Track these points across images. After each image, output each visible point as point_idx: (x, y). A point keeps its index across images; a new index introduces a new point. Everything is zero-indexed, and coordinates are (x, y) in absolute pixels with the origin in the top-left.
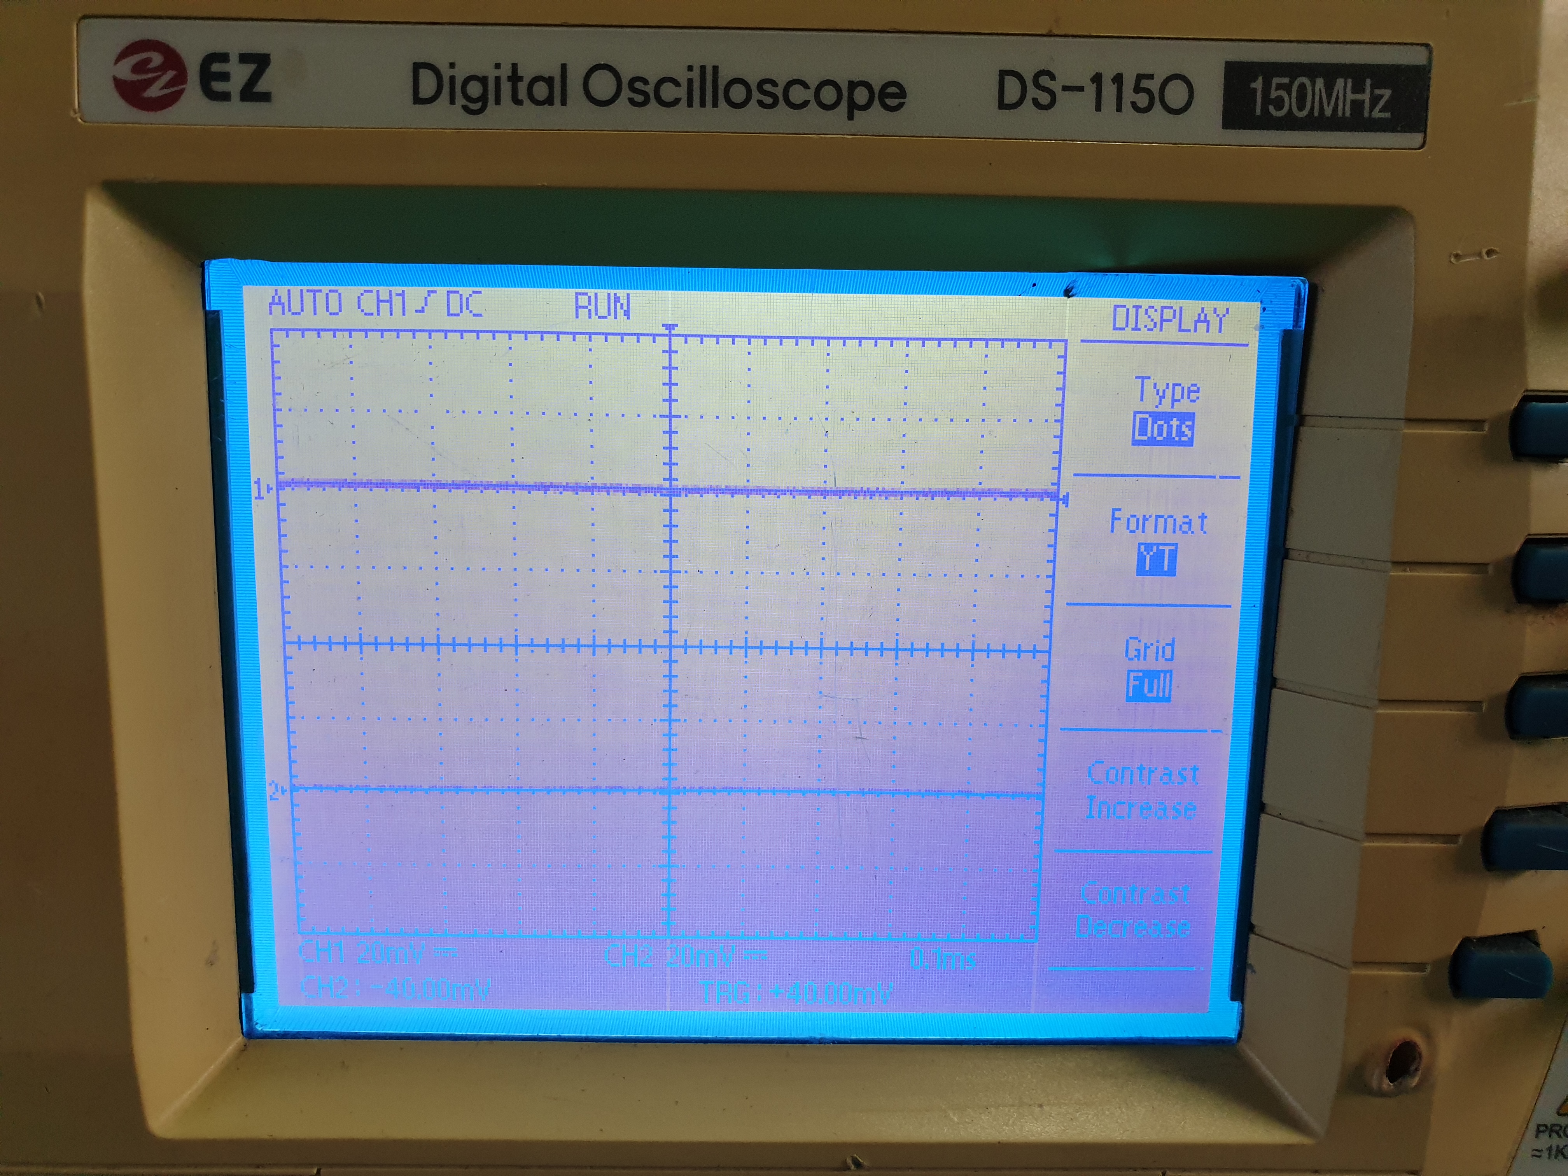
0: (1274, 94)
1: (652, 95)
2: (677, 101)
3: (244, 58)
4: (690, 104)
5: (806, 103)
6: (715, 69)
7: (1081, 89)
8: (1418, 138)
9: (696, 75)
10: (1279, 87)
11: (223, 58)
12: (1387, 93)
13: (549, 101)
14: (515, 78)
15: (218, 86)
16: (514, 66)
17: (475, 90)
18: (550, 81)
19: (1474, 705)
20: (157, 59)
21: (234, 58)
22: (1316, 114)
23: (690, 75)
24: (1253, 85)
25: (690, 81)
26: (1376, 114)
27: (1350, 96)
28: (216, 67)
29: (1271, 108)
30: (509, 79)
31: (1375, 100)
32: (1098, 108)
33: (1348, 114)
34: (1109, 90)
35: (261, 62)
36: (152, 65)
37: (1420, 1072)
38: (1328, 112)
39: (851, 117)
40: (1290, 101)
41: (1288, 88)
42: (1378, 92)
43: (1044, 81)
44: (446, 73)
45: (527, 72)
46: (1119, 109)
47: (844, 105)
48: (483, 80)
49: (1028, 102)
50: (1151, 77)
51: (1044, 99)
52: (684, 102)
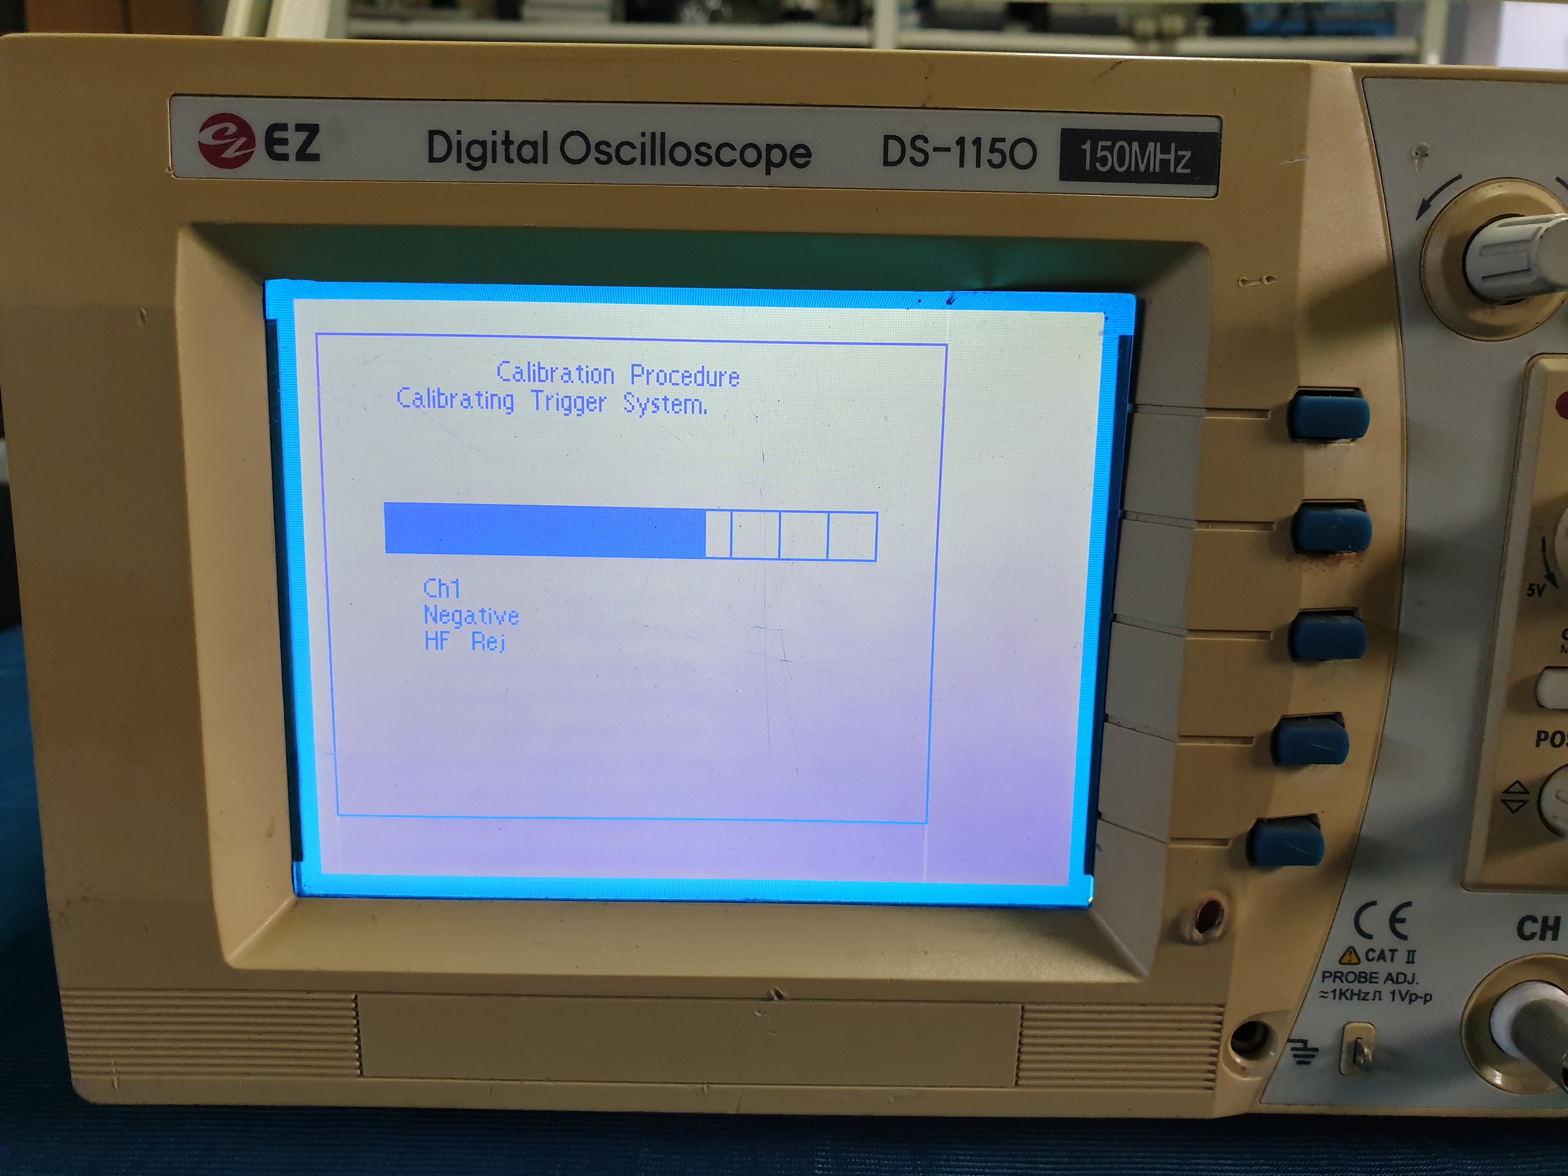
0: (1100, 154)
1: (614, 156)
2: (633, 160)
3: (299, 128)
4: (643, 162)
5: (733, 162)
6: (663, 134)
7: (948, 150)
8: (1212, 189)
9: (647, 140)
10: (1104, 148)
11: (284, 127)
12: (1188, 154)
13: (534, 160)
14: (507, 142)
15: (278, 149)
16: (507, 133)
17: (476, 151)
18: (534, 145)
19: (1264, 634)
20: (232, 128)
21: (291, 127)
22: (1133, 169)
23: (643, 139)
24: (1083, 147)
25: (643, 144)
26: (1179, 170)
27: (1159, 156)
28: (278, 135)
29: (1098, 165)
30: (503, 143)
31: (1178, 159)
32: (962, 165)
33: (1157, 170)
34: (970, 150)
35: (312, 130)
36: (229, 133)
37: (1222, 925)
38: (1142, 168)
39: (768, 172)
40: (1112, 160)
41: (1110, 149)
42: (1180, 153)
43: (919, 143)
44: (454, 139)
45: (516, 138)
46: (978, 165)
47: (763, 163)
48: (483, 144)
49: (907, 160)
50: (1003, 140)
51: (920, 158)
52: (639, 160)
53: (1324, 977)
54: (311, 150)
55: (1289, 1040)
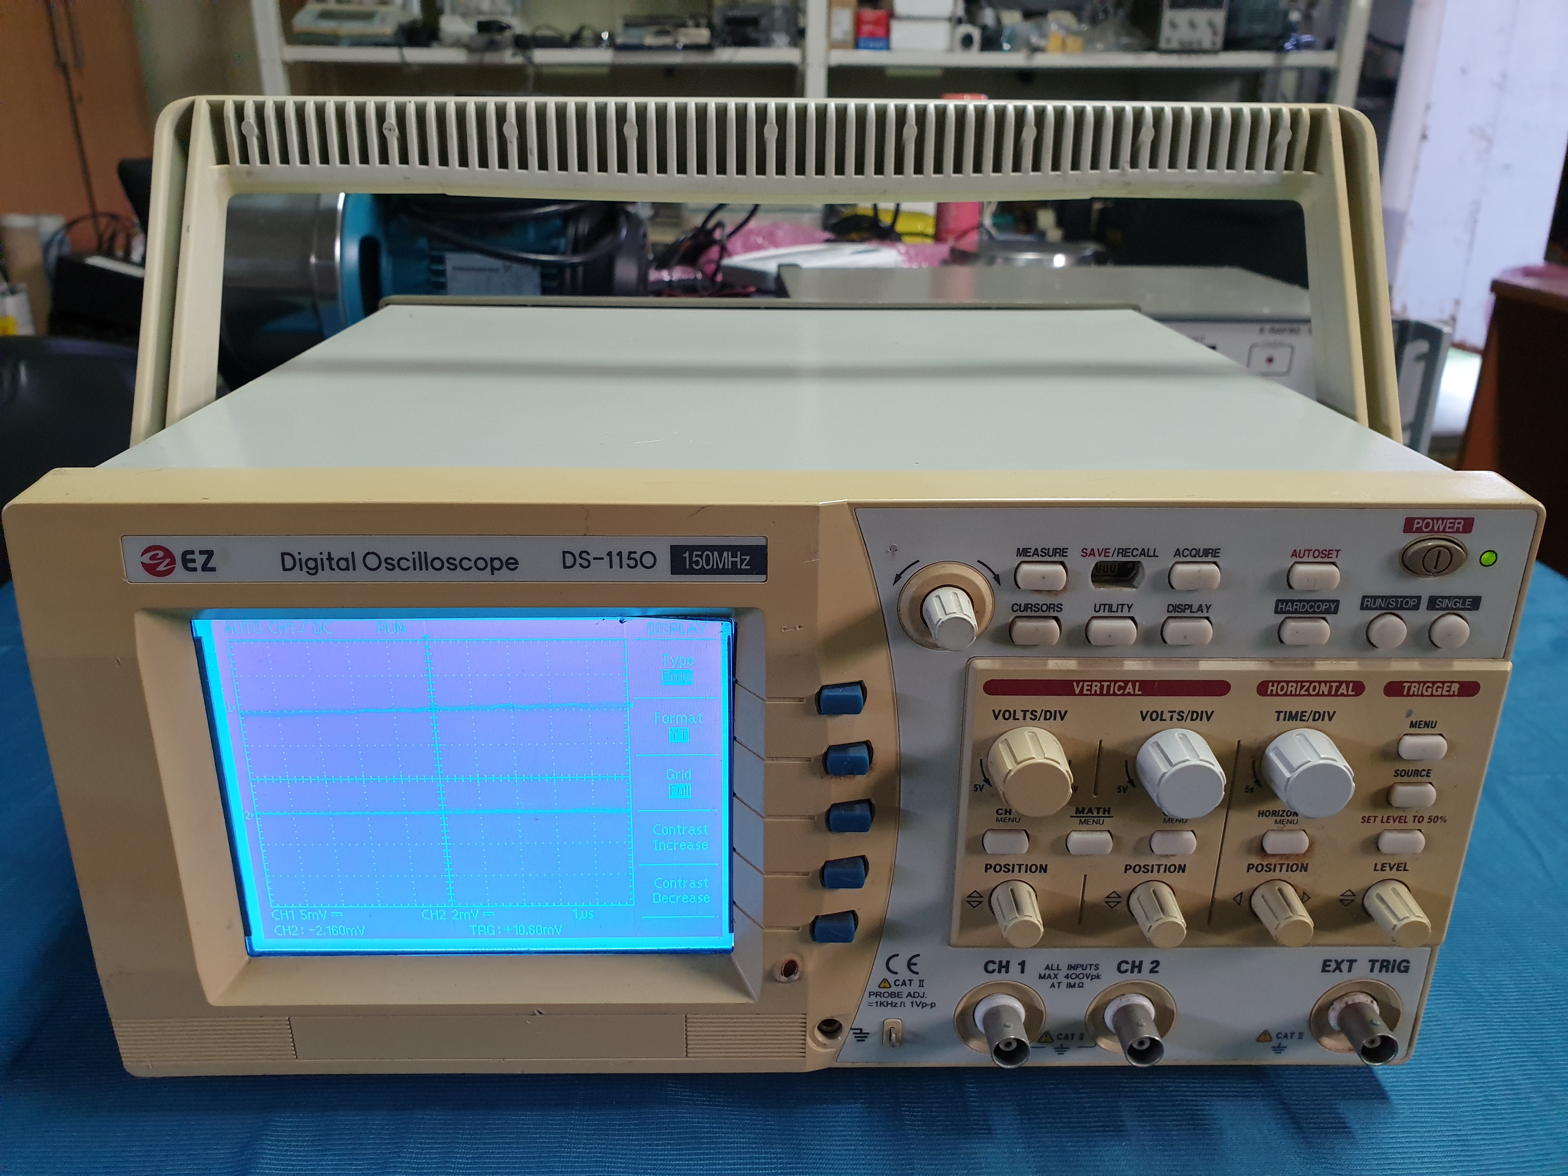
0: (694, 559)
1: (396, 566)
2: (408, 568)
3: (201, 552)
4: (415, 569)
5: (470, 568)
6: (425, 553)
7: (602, 559)
8: (763, 577)
9: (416, 556)
10: (696, 556)
11: (192, 552)
12: (748, 558)
13: (347, 569)
14: (330, 559)
15: (190, 565)
16: (329, 553)
17: (311, 564)
18: (347, 560)
19: (814, 817)
20: (161, 554)
21: (197, 552)
22: (715, 567)
23: (414, 556)
24: (684, 555)
25: (414, 559)
26: (743, 567)
27: (731, 559)
28: (189, 557)
29: (694, 565)
30: (327, 559)
31: (742, 561)
32: (611, 567)
33: (730, 567)
34: (616, 559)
35: (210, 554)
36: (158, 557)
37: (798, 973)
38: (721, 566)
39: (493, 574)
40: (702, 562)
41: (701, 556)
42: (743, 557)
43: (584, 555)
44: (297, 557)
45: (335, 556)
46: (621, 567)
47: (489, 568)
48: (315, 560)
49: (577, 565)
50: (635, 553)
51: (585, 563)
52: (412, 568)
53: (870, 995)
54: (210, 565)
55: (851, 1029)
